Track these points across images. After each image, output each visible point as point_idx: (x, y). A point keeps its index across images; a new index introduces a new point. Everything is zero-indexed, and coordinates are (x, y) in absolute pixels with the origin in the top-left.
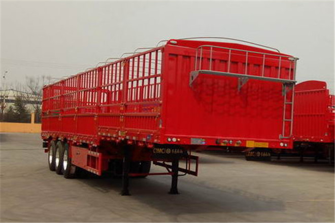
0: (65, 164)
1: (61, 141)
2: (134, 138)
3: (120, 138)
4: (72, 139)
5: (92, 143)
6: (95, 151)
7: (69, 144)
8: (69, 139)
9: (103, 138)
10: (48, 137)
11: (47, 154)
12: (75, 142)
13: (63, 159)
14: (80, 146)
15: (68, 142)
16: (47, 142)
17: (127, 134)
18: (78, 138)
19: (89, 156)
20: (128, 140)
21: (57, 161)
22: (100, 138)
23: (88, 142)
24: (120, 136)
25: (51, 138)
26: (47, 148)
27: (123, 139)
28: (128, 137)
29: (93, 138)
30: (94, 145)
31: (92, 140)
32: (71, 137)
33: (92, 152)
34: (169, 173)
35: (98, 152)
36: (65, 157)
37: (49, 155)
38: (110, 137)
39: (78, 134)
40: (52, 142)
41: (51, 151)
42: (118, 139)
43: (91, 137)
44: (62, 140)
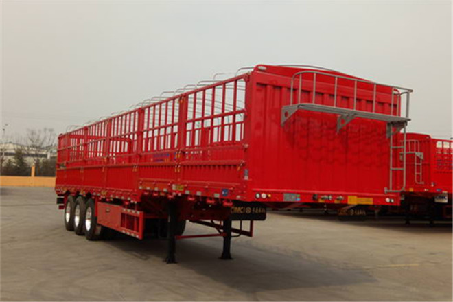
0: (88, 224)
1: (82, 196)
2: (199, 193)
3: (174, 194)
4: (99, 194)
5: (129, 199)
6: (134, 209)
7: (94, 200)
8: (94, 194)
9: (146, 193)
10: (64, 192)
11: (63, 210)
12: (104, 197)
13: (85, 217)
14: (110, 202)
15: (93, 197)
16: (63, 197)
17: (185, 188)
18: (107, 193)
19: (123, 215)
20: (187, 195)
21: (77, 220)
22: (143, 193)
23: (123, 198)
24: (174, 191)
25: (68, 193)
26: (62, 205)
27: (180, 194)
28: (187, 192)
29: (131, 192)
30: (132, 202)
31: (129, 196)
32: (97, 192)
33: (129, 211)
34: (221, 234)
35: (138, 210)
36: (89, 214)
37: (66, 213)
38: (159, 192)
39: (108, 188)
40: (70, 197)
41: (68, 208)
42: (171, 194)
43: (128, 192)
44: (85, 196)
